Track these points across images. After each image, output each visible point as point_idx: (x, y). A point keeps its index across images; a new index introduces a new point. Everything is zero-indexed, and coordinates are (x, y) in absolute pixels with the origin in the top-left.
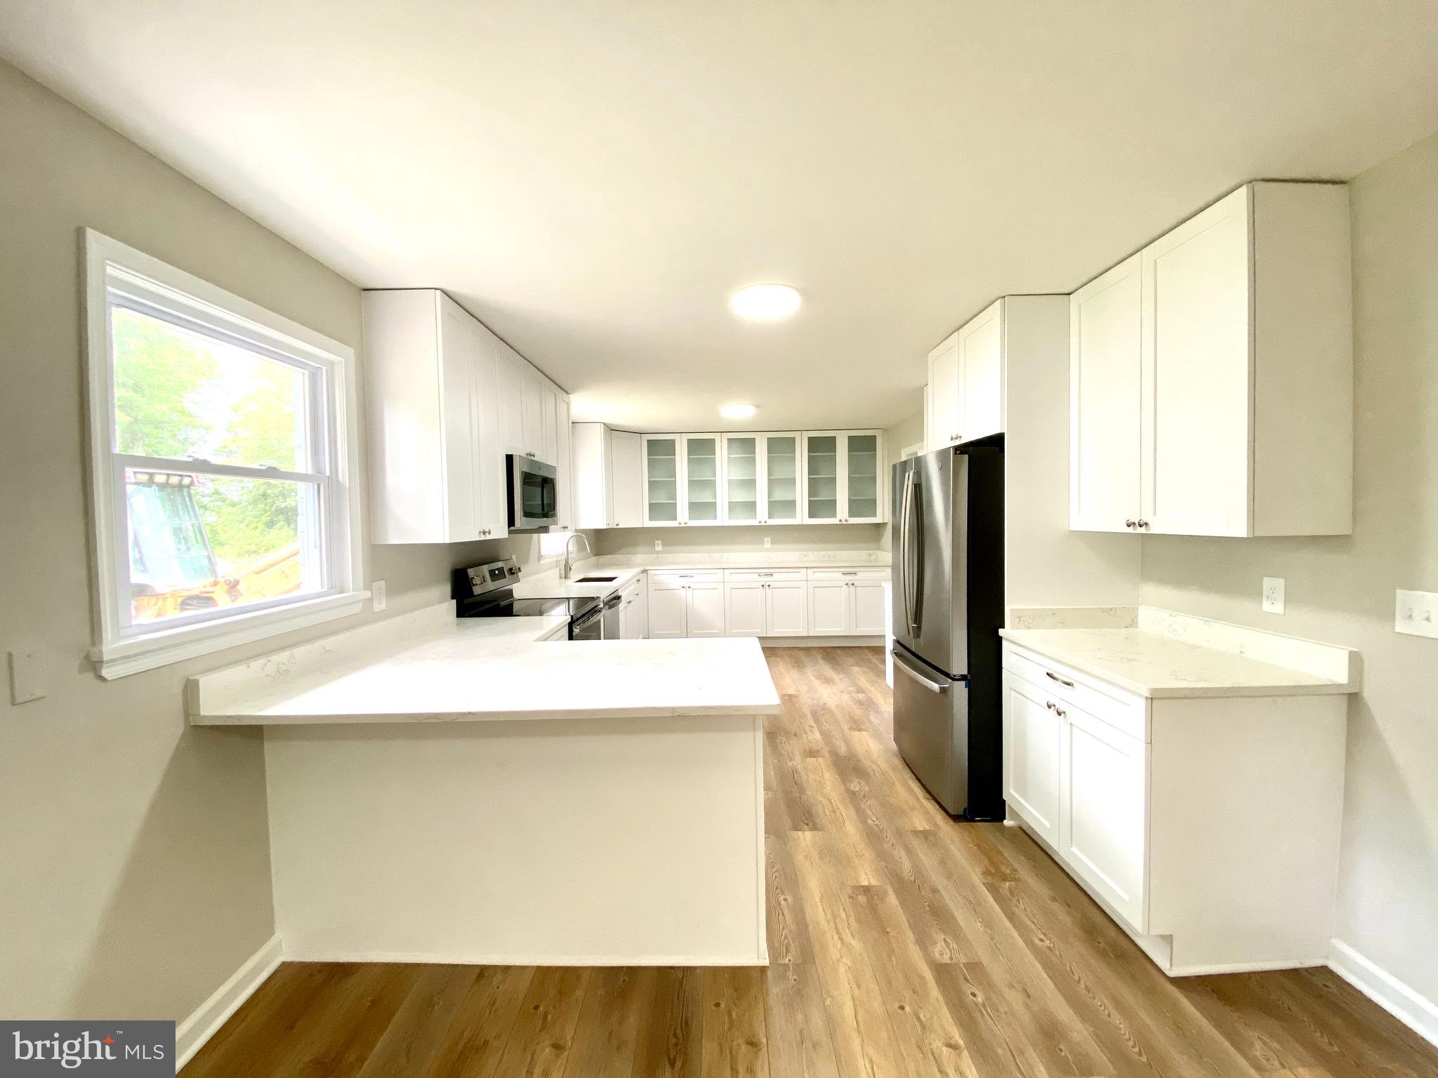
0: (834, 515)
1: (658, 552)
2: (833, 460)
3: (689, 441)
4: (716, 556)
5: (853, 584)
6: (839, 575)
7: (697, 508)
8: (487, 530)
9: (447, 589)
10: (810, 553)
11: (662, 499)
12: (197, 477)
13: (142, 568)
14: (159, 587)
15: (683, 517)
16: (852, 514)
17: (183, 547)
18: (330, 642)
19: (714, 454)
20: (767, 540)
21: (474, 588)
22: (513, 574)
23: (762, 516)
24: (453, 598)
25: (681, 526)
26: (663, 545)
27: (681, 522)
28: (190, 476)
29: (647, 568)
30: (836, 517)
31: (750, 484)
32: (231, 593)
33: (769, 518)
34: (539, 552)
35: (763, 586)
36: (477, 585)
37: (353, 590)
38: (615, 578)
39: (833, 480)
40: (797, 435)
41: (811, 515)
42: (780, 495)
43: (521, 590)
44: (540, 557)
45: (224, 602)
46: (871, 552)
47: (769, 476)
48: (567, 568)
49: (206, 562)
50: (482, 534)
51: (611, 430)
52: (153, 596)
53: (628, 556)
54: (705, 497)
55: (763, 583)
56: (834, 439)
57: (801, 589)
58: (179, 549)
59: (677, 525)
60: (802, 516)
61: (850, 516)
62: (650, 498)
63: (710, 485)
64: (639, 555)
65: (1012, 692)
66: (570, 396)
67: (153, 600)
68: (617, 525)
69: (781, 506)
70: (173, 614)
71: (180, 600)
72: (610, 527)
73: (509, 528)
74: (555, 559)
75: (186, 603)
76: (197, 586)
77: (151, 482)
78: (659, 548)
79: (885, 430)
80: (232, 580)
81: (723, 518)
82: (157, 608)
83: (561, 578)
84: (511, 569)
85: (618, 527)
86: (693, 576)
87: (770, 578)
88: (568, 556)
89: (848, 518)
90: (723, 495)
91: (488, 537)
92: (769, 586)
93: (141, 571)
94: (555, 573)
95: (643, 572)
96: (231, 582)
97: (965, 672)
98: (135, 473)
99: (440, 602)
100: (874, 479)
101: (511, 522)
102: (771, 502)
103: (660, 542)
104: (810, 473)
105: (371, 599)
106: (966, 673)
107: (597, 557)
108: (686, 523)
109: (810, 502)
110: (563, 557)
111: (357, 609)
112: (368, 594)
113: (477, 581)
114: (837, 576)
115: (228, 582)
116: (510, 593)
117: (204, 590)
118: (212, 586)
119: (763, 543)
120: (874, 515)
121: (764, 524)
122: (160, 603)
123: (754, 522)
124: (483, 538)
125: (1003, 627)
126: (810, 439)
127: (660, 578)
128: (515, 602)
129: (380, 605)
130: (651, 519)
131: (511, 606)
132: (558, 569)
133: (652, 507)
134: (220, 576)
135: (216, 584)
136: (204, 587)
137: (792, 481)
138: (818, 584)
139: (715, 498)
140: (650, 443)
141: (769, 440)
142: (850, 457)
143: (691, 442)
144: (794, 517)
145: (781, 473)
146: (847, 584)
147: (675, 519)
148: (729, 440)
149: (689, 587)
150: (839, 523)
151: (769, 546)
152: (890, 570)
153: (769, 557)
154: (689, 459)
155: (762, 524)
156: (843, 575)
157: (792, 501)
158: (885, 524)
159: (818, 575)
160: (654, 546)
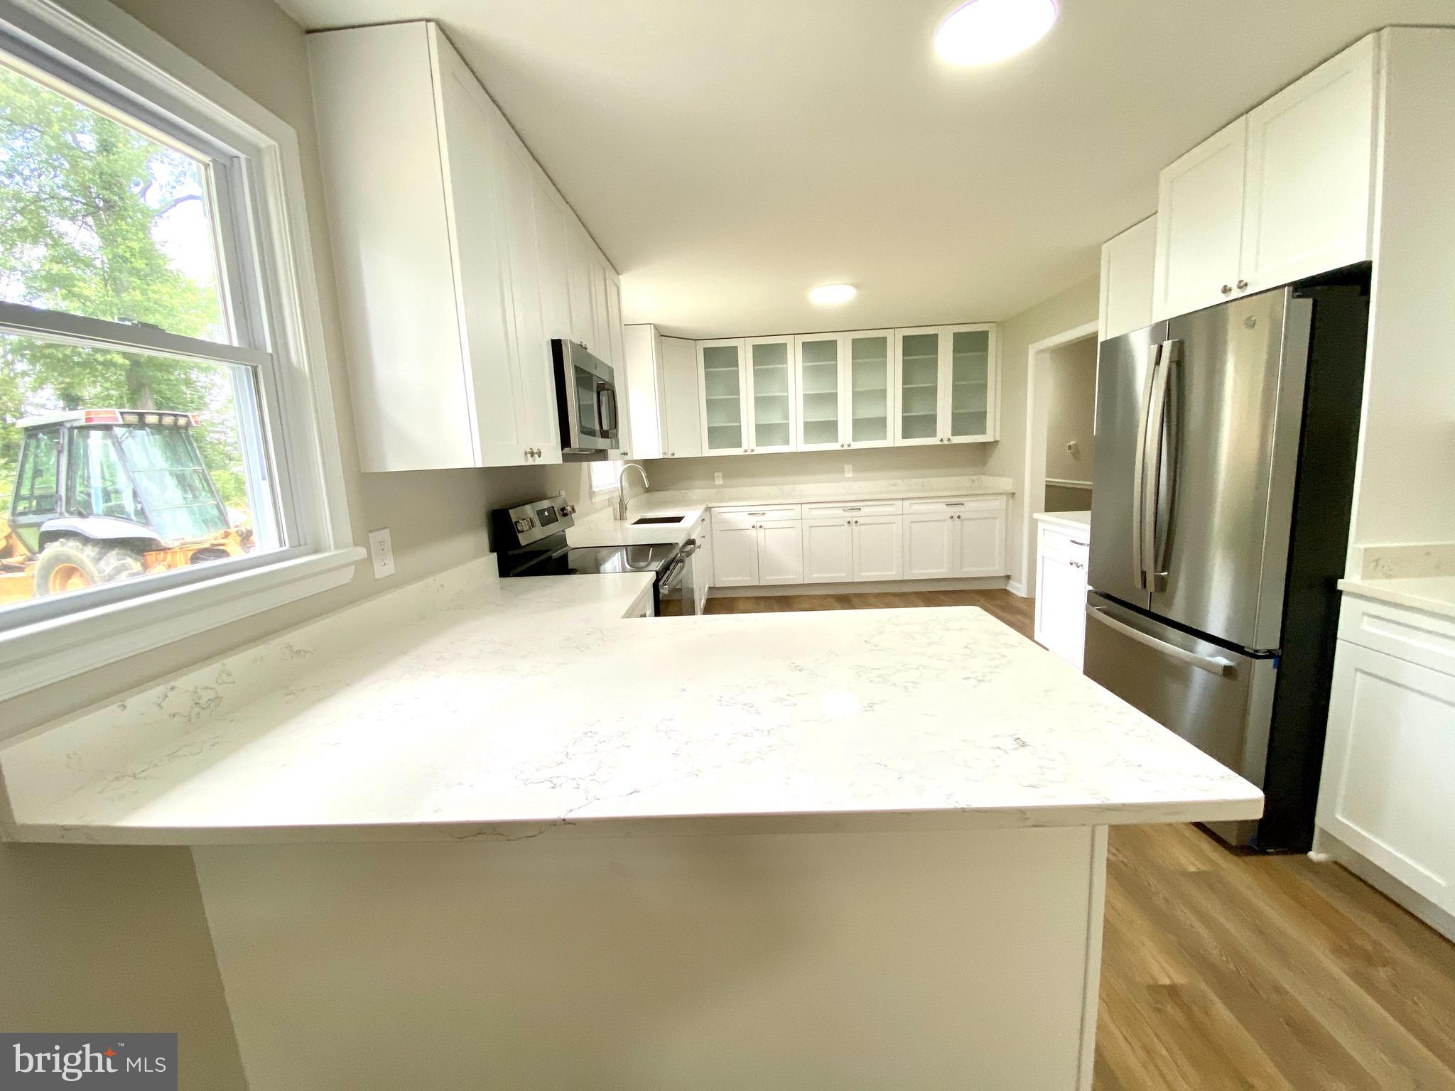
0: (933, 434)
1: (720, 486)
2: (934, 364)
3: (755, 347)
4: (787, 488)
5: (959, 517)
6: (942, 507)
7: (763, 431)
8: (535, 451)
9: (483, 538)
10: (900, 482)
11: (723, 421)
12: (194, 416)
13: (144, 522)
14: (164, 542)
15: (749, 443)
16: (956, 432)
17: (190, 496)
18: (297, 637)
19: (786, 363)
20: (848, 467)
21: (520, 536)
22: (565, 515)
23: (845, 437)
24: (492, 550)
25: (747, 453)
26: (724, 477)
27: (747, 448)
28: (186, 416)
29: (711, 505)
30: (936, 436)
31: (830, 399)
32: (245, 544)
33: (854, 440)
34: (591, 486)
35: (849, 522)
36: (523, 531)
37: (336, 548)
38: (682, 518)
39: (933, 390)
40: (888, 334)
41: (906, 435)
42: (869, 412)
43: (576, 536)
44: (592, 494)
45: (237, 553)
46: (974, 477)
47: (853, 388)
48: (623, 507)
49: (215, 512)
50: (529, 455)
51: (663, 335)
52: (160, 550)
53: (685, 492)
54: (774, 418)
55: (849, 520)
56: (935, 337)
57: (895, 525)
58: (185, 498)
59: (742, 453)
60: (894, 437)
61: (953, 434)
62: (709, 422)
63: (782, 402)
64: (697, 490)
65: (1359, 675)
66: (620, 276)
67: (162, 554)
68: (673, 455)
69: (869, 425)
70: (184, 567)
71: (190, 554)
72: (666, 457)
73: (562, 449)
74: (607, 497)
75: (197, 556)
76: (209, 538)
77: (142, 424)
78: (719, 482)
79: (1000, 324)
80: (244, 531)
81: (797, 443)
82: (165, 563)
83: (615, 519)
84: (563, 509)
85: (673, 457)
86: (764, 514)
87: (856, 513)
88: (622, 493)
89: (951, 438)
90: (797, 415)
91: (538, 461)
92: (856, 522)
93: (142, 523)
94: (608, 513)
95: (706, 511)
96: (242, 532)
97: (1274, 644)
98: (122, 414)
99: (476, 556)
100: (985, 386)
101: (565, 440)
102: (856, 420)
103: (721, 474)
104: (904, 383)
105: (369, 560)
106: (1278, 647)
108: (753, 451)
109: (904, 418)
110: (617, 494)
111: (347, 576)
112: (361, 552)
113: (523, 525)
114: (939, 508)
115: (240, 533)
116: (562, 541)
117: (215, 542)
118: (223, 538)
119: (843, 471)
120: (983, 432)
122: (169, 556)
123: (835, 446)
124: (530, 462)
125: (1342, 577)
126: (905, 338)
127: (727, 516)
128: (569, 553)
129: (385, 568)
130: (711, 446)
131: (564, 558)
132: (612, 509)
133: (712, 431)
134: (231, 524)
135: (227, 535)
136: (215, 539)
137: (882, 394)
138: (916, 518)
139: (787, 418)
140: (707, 351)
141: (855, 341)
142: (955, 359)
143: (757, 348)
144: (885, 438)
145: (868, 384)
146: (952, 517)
147: (740, 446)
148: (804, 344)
149: (761, 527)
150: (940, 443)
151: (851, 475)
152: (1005, 498)
153: (850, 488)
154: (755, 371)
155: (844, 449)
156: (945, 507)
157: (882, 418)
158: (996, 442)
159: (916, 508)
160: (713, 478)
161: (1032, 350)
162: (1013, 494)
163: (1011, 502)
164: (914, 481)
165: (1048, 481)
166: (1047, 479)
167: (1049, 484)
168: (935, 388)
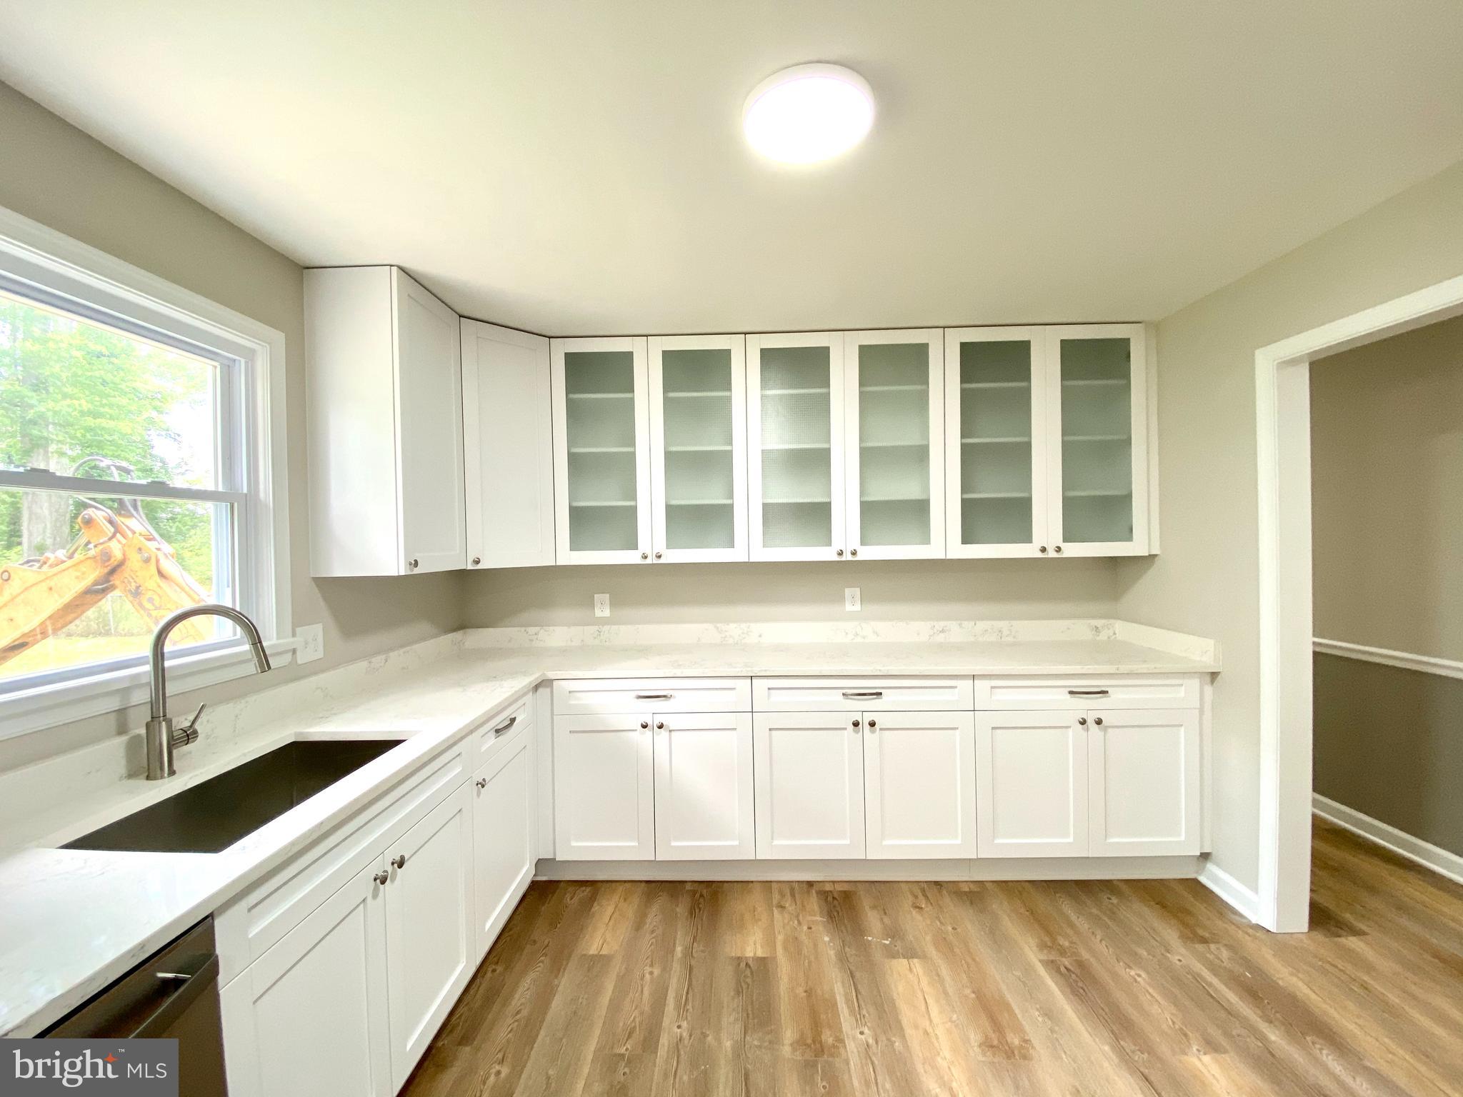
0: (1028, 538)
1: (598, 622)
2: (1023, 400)
3: (667, 355)
4: (734, 630)
5: (1099, 722)
6: (1061, 698)
7: (686, 519)
10: (953, 625)
11: (601, 497)
15: (653, 540)
16: (1071, 534)
19: (727, 386)
20: (852, 592)
23: (845, 538)
25: (648, 561)
26: (614, 604)
27: (648, 552)
30: (1031, 541)
31: (816, 460)
33: (863, 543)
35: (856, 724)
38: (397, 743)
39: (1024, 451)
40: (931, 338)
41: (969, 536)
42: (889, 488)
46: (1099, 623)
47: (861, 440)
53: (532, 630)
54: (704, 494)
55: (858, 717)
56: (1024, 347)
57: (957, 732)
59: (639, 561)
60: (944, 539)
61: (1066, 539)
62: (572, 497)
63: (719, 463)
64: (558, 629)
68: (477, 562)
69: (894, 514)
78: (602, 611)
79: (1155, 328)
81: (750, 544)
85: (479, 567)
86: (671, 697)
89: (1061, 545)
90: (749, 488)
92: (872, 724)
95: (536, 688)
100: (1126, 445)
102: (869, 503)
103: (605, 599)
107: (457, 636)
108: (660, 556)
109: (966, 502)
114: (1054, 700)
119: (841, 599)
120: (1128, 535)
121: (850, 558)
123: (825, 554)
126: (964, 346)
127: (586, 699)
130: (575, 545)
133: (578, 516)
137: (920, 455)
138: (999, 719)
139: (731, 496)
140: (573, 361)
141: (865, 351)
142: (1065, 390)
143: (670, 358)
144: (926, 540)
145: (893, 435)
146: (1083, 722)
147: (634, 546)
148: (764, 352)
149: (661, 727)
150: (1040, 555)
151: (857, 607)
152: (1195, 683)
153: (857, 635)
154: (666, 400)
155: (843, 559)
156: (1069, 696)
157: (925, 500)
158: (1152, 557)
159: (1008, 696)
160: (591, 605)
161: (1265, 361)
162: (1214, 675)
163: (1208, 690)
164: (982, 625)
165: (1320, 644)
166: (1317, 640)
167: (1318, 649)
168: (1027, 447)
